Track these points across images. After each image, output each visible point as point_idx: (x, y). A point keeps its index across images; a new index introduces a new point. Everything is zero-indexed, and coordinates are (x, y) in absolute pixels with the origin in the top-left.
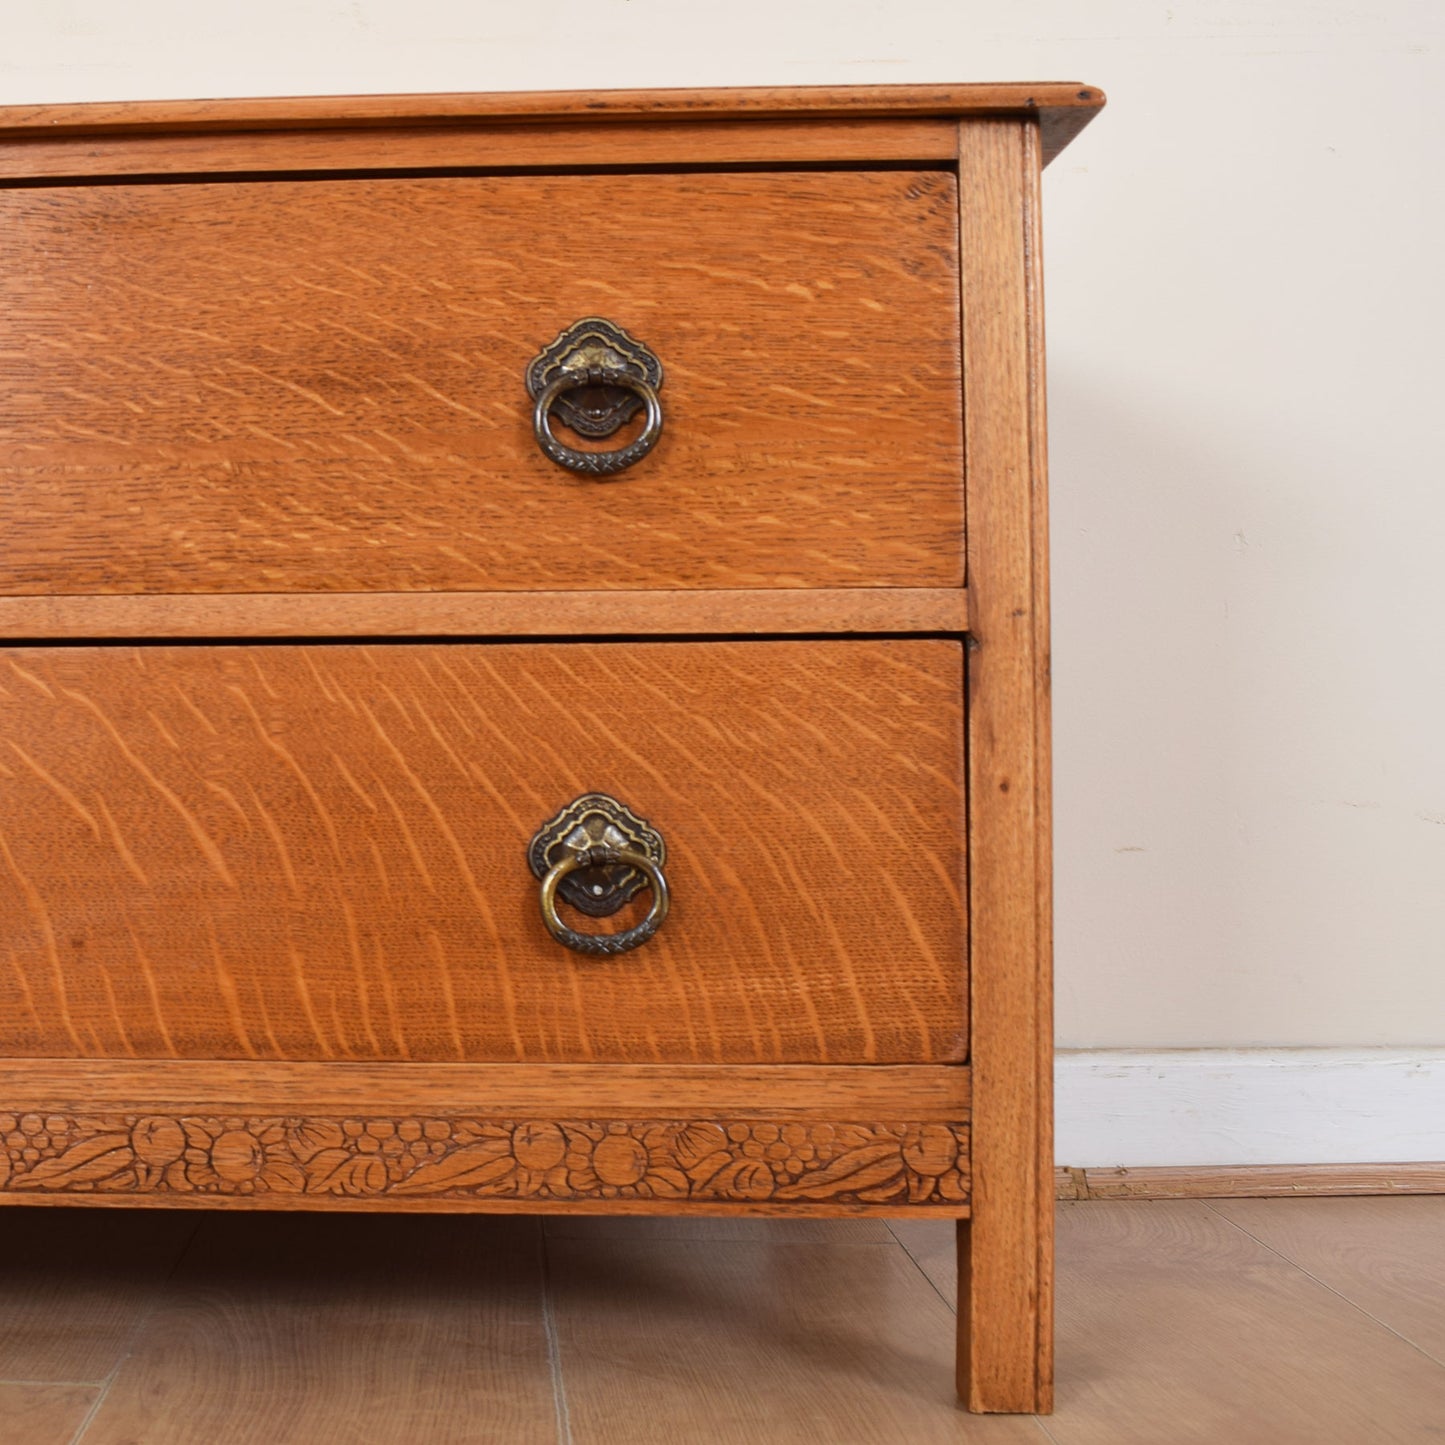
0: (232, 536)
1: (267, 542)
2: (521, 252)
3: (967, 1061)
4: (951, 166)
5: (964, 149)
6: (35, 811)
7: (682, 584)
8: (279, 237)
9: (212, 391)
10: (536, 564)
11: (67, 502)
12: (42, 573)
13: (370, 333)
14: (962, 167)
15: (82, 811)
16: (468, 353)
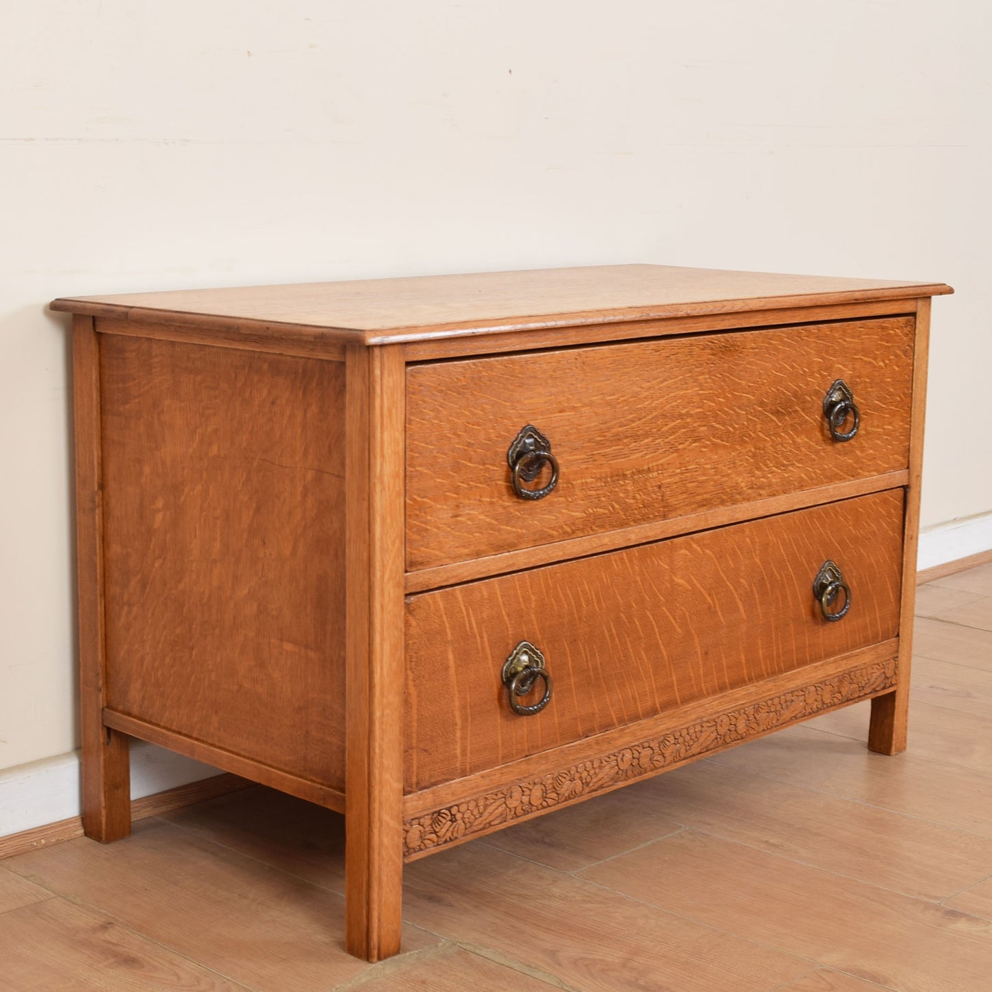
0: (753, 478)
1: (762, 480)
2: (824, 355)
3: (898, 635)
4: (914, 314)
5: (919, 309)
6: (697, 602)
7: (852, 479)
8: (770, 354)
9: (751, 419)
10: (822, 477)
11: (712, 471)
12: (704, 503)
13: (789, 391)
14: (918, 315)
15: (709, 599)
16: (810, 396)
